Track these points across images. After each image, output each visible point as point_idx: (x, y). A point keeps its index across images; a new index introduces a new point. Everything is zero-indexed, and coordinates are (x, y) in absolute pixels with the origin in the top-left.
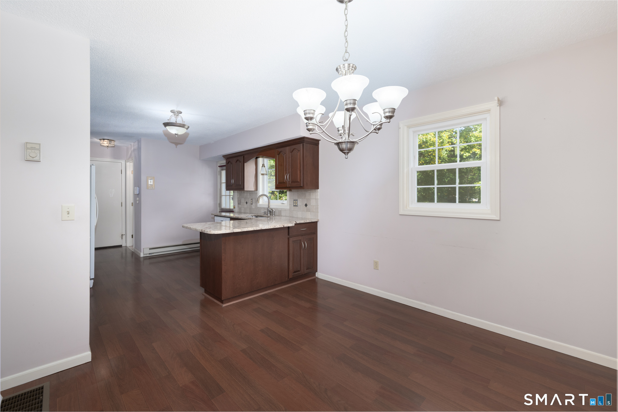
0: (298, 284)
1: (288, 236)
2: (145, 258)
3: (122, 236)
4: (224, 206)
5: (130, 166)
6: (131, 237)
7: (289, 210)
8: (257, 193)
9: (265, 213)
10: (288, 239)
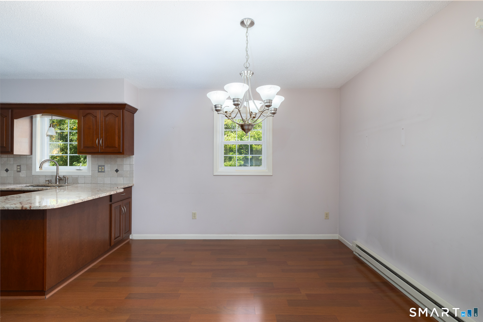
0: (117, 249)
1: (110, 203)
7: (90, 176)
8: (32, 158)
9: (50, 182)
10: (111, 206)
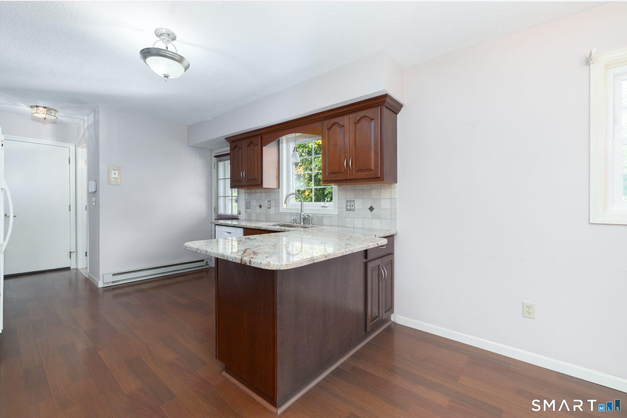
1: (365, 260)
2: (107, 289)
3: (70, 255)
4: (221, 211)
5: (83, 153)
6: (85, 254)
7: (337, 216)
8: (279, 192)
9: (295, 221)
10: (366, 265)
